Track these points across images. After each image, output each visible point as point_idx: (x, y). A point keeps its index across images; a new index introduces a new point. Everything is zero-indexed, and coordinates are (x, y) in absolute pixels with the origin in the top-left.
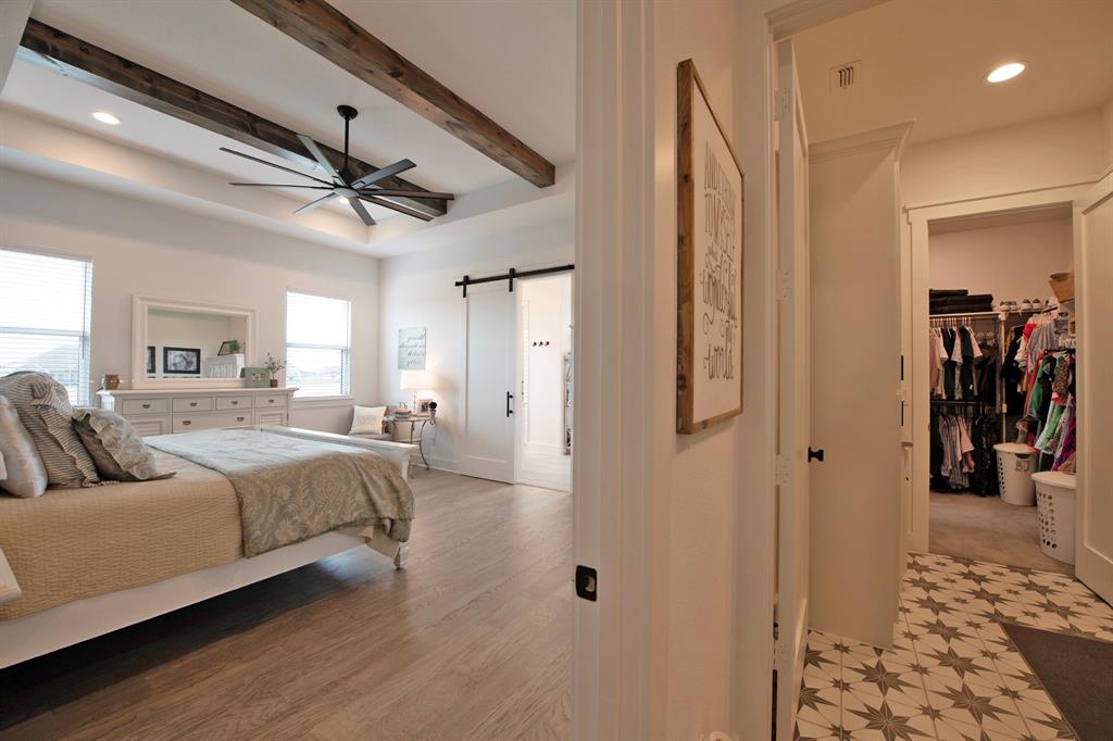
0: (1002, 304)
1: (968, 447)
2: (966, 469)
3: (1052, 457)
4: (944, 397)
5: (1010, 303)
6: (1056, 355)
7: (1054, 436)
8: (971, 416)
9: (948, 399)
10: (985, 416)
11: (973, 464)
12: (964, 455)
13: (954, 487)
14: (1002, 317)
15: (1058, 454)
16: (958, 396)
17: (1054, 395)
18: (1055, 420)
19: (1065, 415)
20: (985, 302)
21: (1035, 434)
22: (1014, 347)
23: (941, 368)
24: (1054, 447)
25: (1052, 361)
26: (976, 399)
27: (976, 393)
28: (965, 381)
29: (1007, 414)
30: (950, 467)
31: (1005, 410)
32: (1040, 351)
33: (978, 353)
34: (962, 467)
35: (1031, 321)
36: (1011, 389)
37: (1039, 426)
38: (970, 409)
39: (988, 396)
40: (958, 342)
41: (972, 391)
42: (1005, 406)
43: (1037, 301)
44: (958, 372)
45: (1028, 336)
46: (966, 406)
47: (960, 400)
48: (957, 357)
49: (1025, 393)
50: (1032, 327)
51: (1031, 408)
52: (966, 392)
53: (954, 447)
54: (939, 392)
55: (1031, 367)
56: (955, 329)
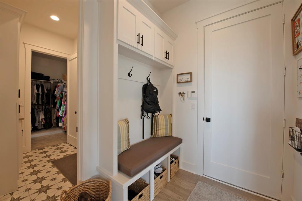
0: (52, 79)
1: (43, 117)
2: (42, 123)
3: (62, 116)
4: (36, 104)
5: (54, 80)
6: (63, 93)
7: (63, 112)
8: (44, 108)
9: (37, 104)
10: (47, 108)
11: (44, 122)
12: (42, 119)
13: (39, 129)
14: (52, 83)
15: (63, 116)
16: (40, 103)
17: (63, 102)
18: (63, 107)
19: (65, 106)
20: (48, 78)
21: (59, 111)
22: (54, 91)
23: (36, 95)
24: (62, 114)
25: (62, 94)
26: (45, 104)
27: (45, 102)
28: (42, 99)
29: (53, 107)
30: (38, 123)
31: (52, 106)
32: (60, 92)
33: (46, 91)
34: (41, 123)
35: (58, 84)
36: (54, 101)
37: (60, 109)
38: (44, 107)
39: (48, 103)
40: (40, 88)
41: (44, 102)
42: (52, 105)
43: (60, 80)
44: (40, 96)
45: (58, 88)
46: (43, 106)
47: (41, 104)
48: (40, 92)
49: (57, 102)
50: (59, 86)
51: (58, 106)
52: (42, 102)
53: (39, 118)
54: (35, 102)
55: (58, 96)
56: (40, 84)
